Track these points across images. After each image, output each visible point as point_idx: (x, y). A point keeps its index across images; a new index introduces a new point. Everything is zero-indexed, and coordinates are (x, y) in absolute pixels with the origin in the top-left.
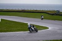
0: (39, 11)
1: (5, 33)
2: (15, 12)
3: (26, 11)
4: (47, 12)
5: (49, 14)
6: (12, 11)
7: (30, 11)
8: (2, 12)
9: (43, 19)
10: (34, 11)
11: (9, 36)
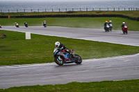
0: (106, 13)
3: (76, 14)
4: (124, 14)
5: (128, 18)
6: (45, 14)
7: (85, 13)
10: (95, 14)
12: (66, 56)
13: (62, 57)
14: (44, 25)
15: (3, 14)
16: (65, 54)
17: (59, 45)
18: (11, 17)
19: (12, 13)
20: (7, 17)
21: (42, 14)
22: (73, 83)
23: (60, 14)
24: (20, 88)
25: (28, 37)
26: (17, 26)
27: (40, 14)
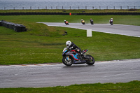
12: (75, 57)
13: (71, 57)
14: (111, 23)
15: (65, 11)
16: (75, 54)
17: (70, 44)
18: (73, 14)
19: (74, 10)
20: (68, 14)
21: (104, 12)
22: (134, 82)
23: (122, 12)
24: (81, 85)
25: (89, 34)
26: (84, 23)
27: (101, 12)
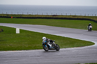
0: (79, 17)
1: (27, 51)
2: (41, 19)
8: (22, 19)
9: (91, 30)
10: (72, 17)
11: (32, 57)
15: (8, 15)
18: (13, 18)
20: (10, 17)
